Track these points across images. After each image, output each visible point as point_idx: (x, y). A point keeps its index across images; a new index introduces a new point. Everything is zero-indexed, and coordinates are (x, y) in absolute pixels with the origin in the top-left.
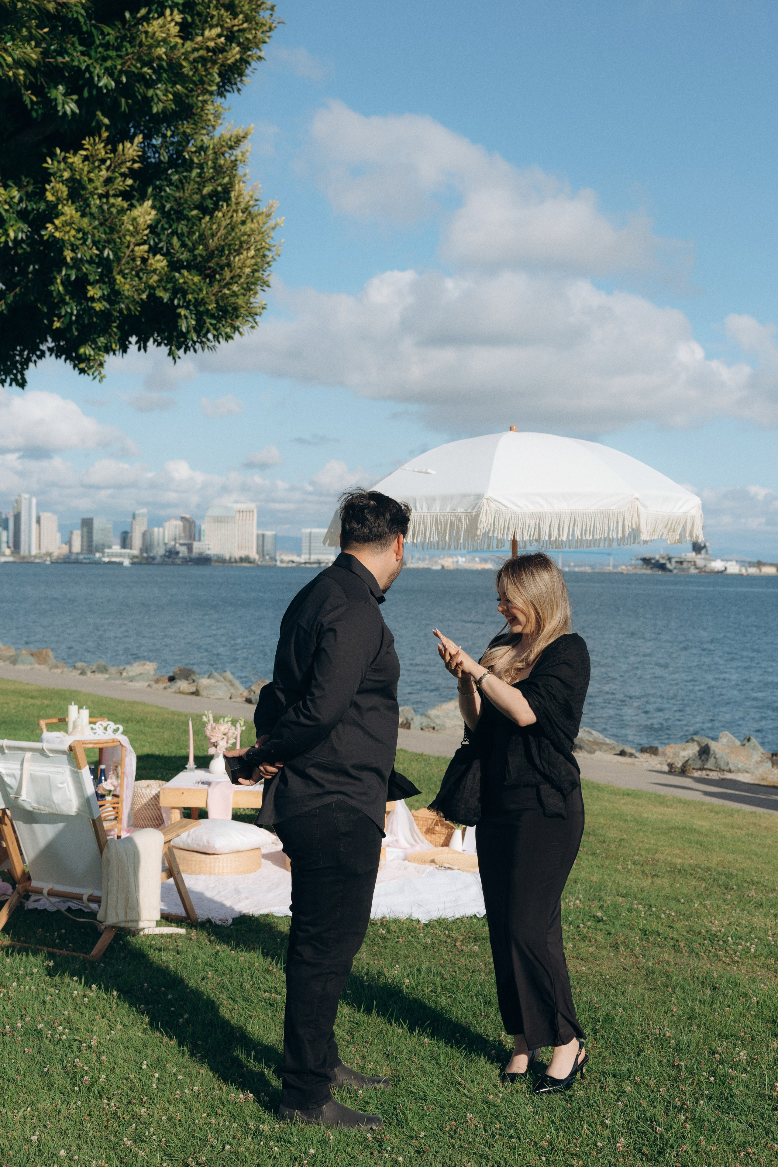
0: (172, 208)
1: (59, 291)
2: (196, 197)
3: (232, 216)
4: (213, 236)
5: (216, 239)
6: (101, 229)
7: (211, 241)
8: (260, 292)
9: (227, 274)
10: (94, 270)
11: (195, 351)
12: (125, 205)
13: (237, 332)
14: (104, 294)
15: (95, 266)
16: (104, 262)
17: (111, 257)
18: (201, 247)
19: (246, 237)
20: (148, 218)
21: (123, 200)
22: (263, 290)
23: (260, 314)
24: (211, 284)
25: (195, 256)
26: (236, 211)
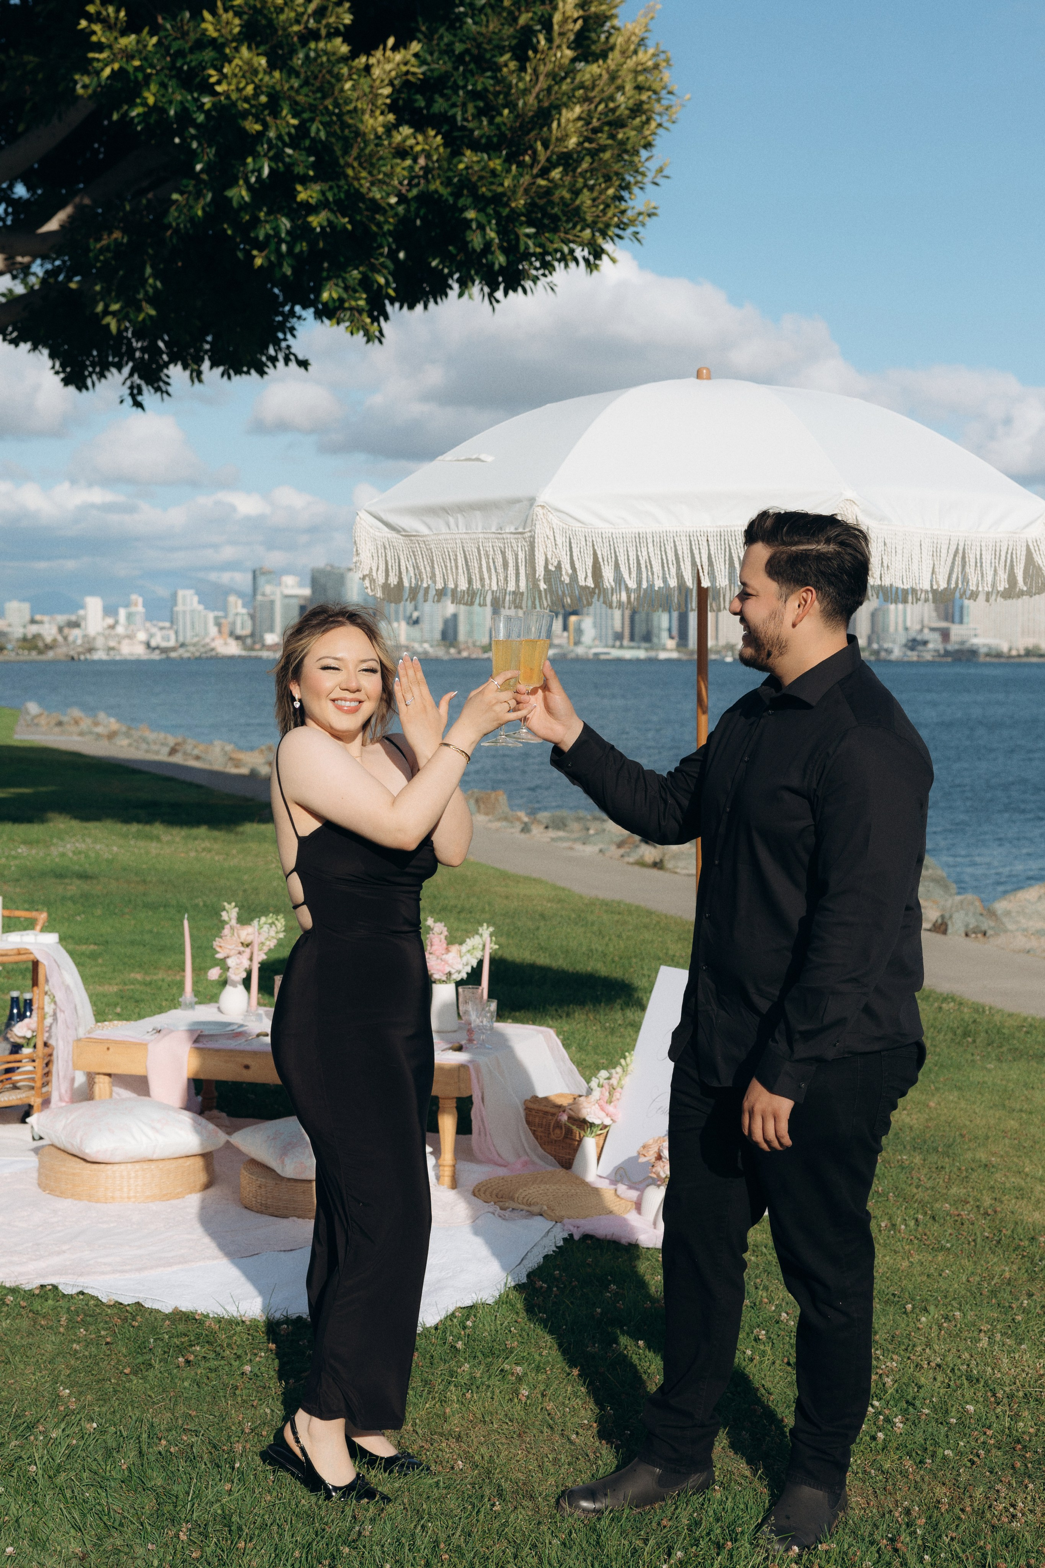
0: (467, 51)
1: (243, 198)
2: (508, 31)
3: (555, 55)
4: (526, 92)
5: (531, 99)
6: (305, 90)
7: (521, 103)
8: (649, 187)
9: (543, 156)
10: (302, 158)
11: (525, 291)
12: (345, 49)
13: (605, 257)
14: (327, 199)
15: (304, 153)
16: (319, 146)
17: (322, 135)
18: (506, 112)
19: (581, 91)
20: (388, 67)
21: (343, 42)
22: (656, 184)
23: (643, 225)
24: (521, 175)
25: (498, 127)
26: (559, 47)
